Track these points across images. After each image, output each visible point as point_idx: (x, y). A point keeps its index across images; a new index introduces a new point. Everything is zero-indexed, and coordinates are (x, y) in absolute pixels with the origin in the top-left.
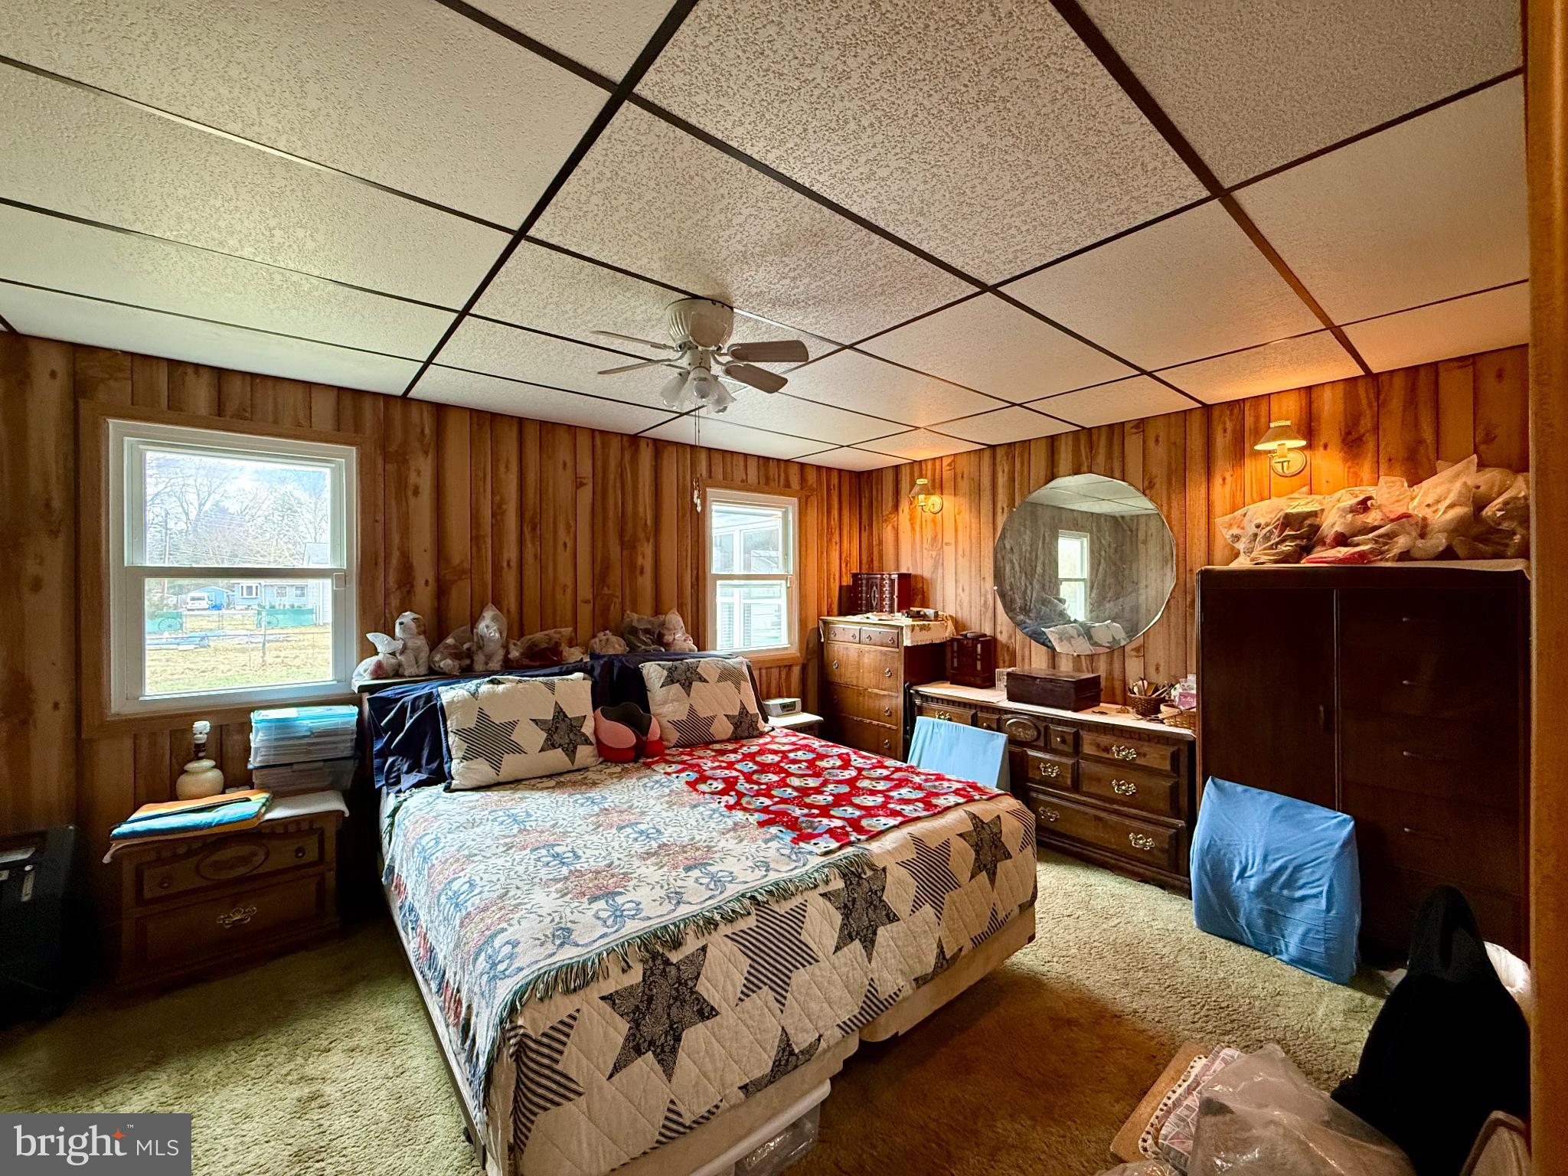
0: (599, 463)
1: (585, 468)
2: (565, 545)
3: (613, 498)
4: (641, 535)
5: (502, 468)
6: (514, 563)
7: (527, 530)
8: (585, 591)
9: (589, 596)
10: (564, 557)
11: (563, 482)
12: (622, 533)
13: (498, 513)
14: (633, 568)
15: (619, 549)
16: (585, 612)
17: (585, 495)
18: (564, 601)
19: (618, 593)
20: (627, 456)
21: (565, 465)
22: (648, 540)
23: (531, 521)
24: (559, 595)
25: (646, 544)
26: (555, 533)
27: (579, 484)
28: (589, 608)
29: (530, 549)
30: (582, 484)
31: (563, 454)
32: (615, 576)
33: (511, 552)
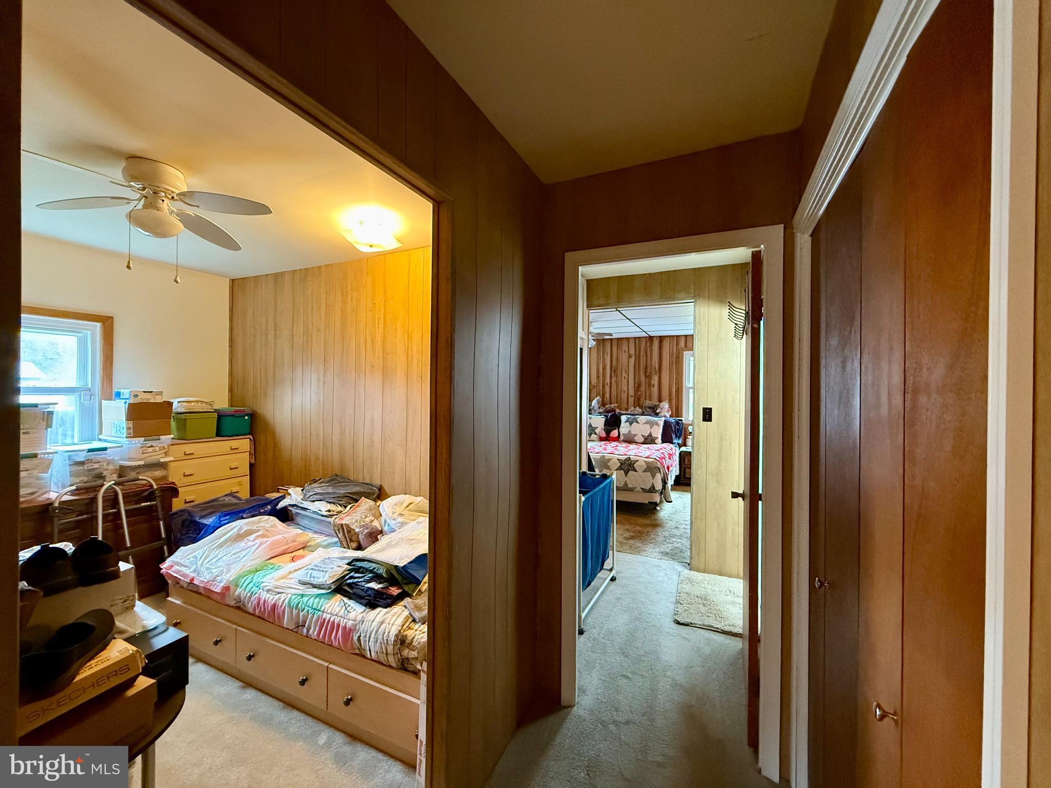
0: (637, 348)
1: (632, 352)
2: (625, 377)
3: (643, 360)
4: (653, 372)
5: (605, 354)
6: (608, 384)
7: (613, 373)
8: (632, 392)
9: (633, 394)
10: (625, 382)
11: (624, 357)
12: (645, 373)
13: (604, 369)
14: (650, 385)
15: (644, 378)
16: (631, 400)
17: (632, 360)
18: (624, 396)
19: (644, 394)
20: (648, 344)
21: (625, 351)
22: (656, 374)
23: (614, 371)
24: (623, 393)
25: (655, 376)
26: (622, 373)
27: (630, 357)
28: (633, 398)
29: (614, 379)
30: (631, 357)
31: (625, 347)
32: (643, 388)
33: (608, 381)
